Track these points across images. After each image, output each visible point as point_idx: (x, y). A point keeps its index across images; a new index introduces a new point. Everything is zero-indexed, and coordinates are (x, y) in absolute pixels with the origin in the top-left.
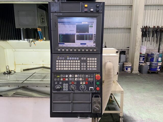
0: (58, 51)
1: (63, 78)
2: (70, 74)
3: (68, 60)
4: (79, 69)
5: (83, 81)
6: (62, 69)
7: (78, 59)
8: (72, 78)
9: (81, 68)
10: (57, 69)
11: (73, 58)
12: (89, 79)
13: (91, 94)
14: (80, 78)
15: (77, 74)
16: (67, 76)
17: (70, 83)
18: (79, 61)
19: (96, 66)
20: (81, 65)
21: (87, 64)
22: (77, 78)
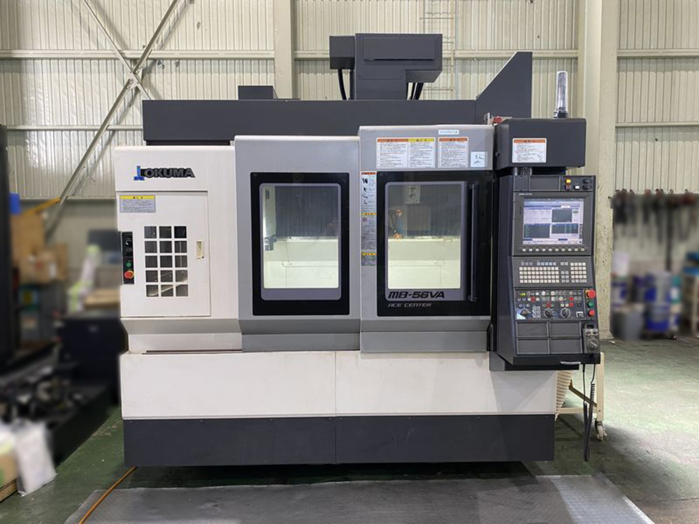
0: (522, 251)
1: (531, 296)
2: (542, 290)
3: (539, 266)
4: (558, 281)
5: (564, 302)
6: (530, 281)
7: (555, 264)
8: (546, 296)
9: (560, 279)
10: (522, 281)
11: (547, 264)
12: (576, 298)
13: (580, 324)
14: (559, 296)
15: (554, 290)
16: (537, 294)
17: (544, 306)
18: (557, 268)
19: (585, 277)
20: (560, 275)
21: (570, 273)
22: (554, 296)
